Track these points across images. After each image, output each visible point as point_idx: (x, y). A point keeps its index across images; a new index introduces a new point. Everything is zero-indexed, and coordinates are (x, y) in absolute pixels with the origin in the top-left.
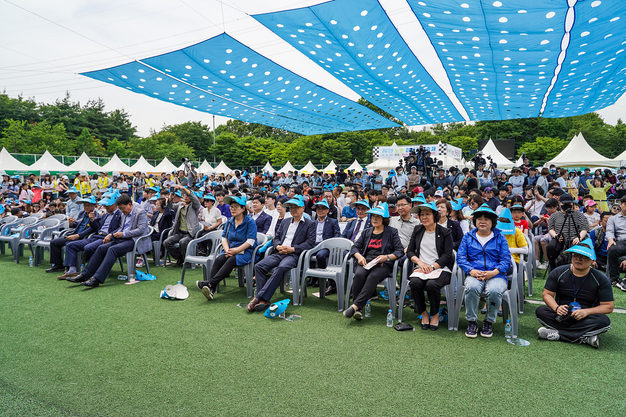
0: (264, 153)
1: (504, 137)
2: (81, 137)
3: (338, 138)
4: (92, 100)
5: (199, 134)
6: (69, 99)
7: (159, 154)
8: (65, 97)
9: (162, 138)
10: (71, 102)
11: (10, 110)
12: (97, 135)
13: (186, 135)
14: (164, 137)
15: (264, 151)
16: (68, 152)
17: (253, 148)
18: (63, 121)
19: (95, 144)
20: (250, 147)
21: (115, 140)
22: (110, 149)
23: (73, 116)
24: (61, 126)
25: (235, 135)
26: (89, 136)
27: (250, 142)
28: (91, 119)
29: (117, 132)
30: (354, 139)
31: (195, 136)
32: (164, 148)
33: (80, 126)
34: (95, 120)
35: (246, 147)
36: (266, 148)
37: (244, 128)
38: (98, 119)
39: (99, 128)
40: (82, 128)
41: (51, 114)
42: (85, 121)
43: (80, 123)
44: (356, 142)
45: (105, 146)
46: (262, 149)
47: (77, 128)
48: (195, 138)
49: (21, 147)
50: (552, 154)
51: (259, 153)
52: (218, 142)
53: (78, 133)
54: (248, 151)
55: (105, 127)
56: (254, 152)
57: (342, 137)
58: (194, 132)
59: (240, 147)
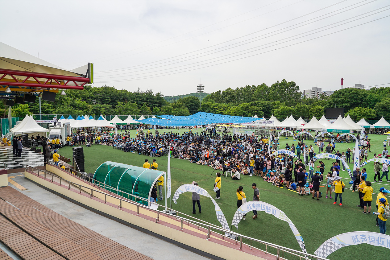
0: (222, 112)
1: (341, 106)
2: (143, 107)
3: (258, 105)
4: (148, 90)
5: (194, 102)
6: (139, 91)
7: (173, 113)
8: (138, 90)
9: (176, 105)
10: (140, 92)
11: (118, 96)
12: (149, 105)
13: (188, 103)
14: (177, 105)
15: (223, 111)
16: (138, 114)
17: (218, 110)
18: (137, 100)
19: (148, 109)
20: (216, 109)
21: (156, 107)
22: (154, 111)
23: (140, 98)
24: (135, 104)
25: (210, 103)
26: (146, 106)
27: (217, 106)
28: (147, 98)
29: (157, 103)
30: (266, 106)
31: (192, 103)
32: (176, 110)
33: (143, 101)
34: (149, 98)
35: (214, 109)
36: (224, 109)
37: (219, 97)
38: (150, 98)
39: (150, 102)
40: (143, 102)
41: (132, 97)
42: (145, 99)
43: (143, 100)
44: (267, 107)
45: (152, 110)
46: (222, 110)
47: (142, 103)
48: (192, 104)
49: (121, 112)
50: (360, 117)
51: (220, 112)
52: (202, 106)
53: (142, 105)
54: (215, 111)
55: (153, 101)
56: (217, 112)
57: (260, 105)
58: (191, 101)
59: (211, 109)
